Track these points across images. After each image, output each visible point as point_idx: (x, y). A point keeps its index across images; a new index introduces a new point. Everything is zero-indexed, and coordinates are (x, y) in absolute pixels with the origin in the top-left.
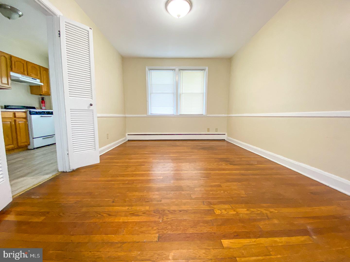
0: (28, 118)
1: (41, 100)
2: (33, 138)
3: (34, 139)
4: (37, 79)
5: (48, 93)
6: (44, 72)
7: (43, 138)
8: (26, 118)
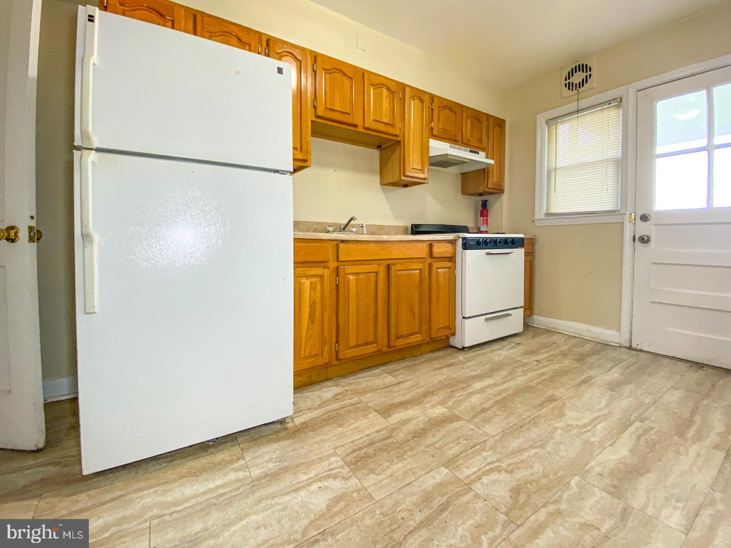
0: (458, 259)
1: (480, 208)
2: (464, 318)
3: (466, 320)
4: (480, 152)
5: (501, 186)
6: (497, 129)
7: (486, 320)
8: (452, 259)
